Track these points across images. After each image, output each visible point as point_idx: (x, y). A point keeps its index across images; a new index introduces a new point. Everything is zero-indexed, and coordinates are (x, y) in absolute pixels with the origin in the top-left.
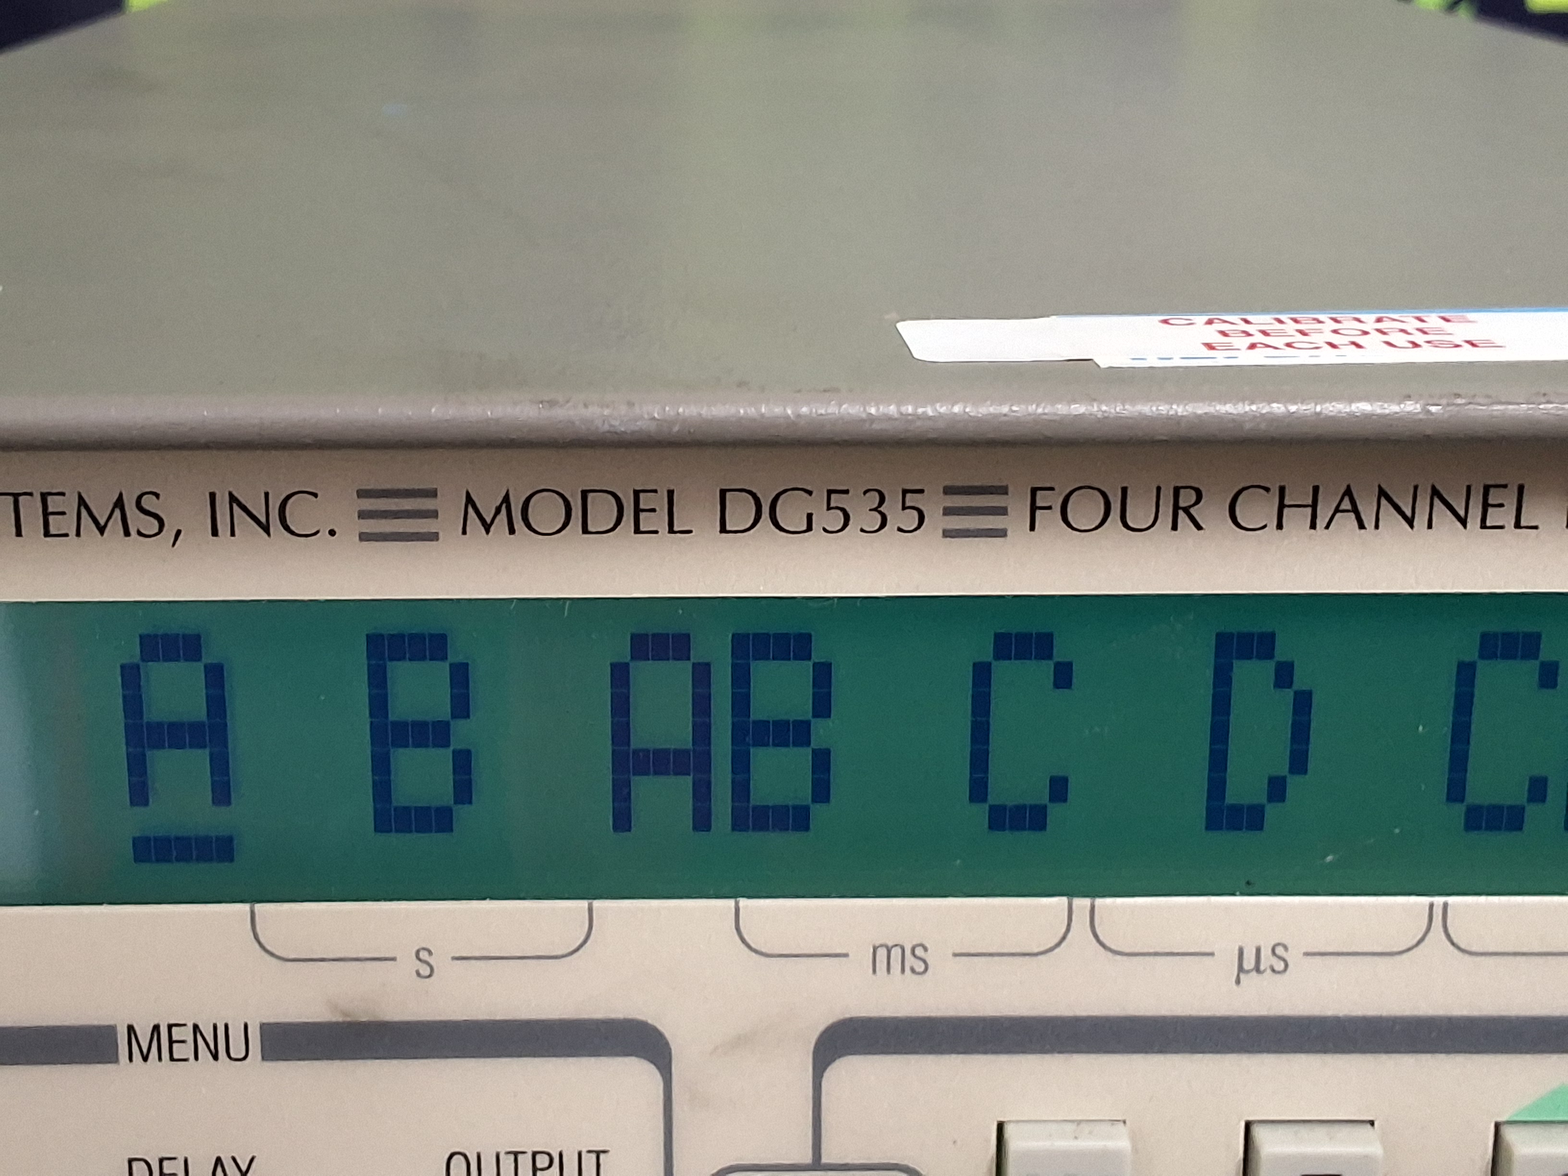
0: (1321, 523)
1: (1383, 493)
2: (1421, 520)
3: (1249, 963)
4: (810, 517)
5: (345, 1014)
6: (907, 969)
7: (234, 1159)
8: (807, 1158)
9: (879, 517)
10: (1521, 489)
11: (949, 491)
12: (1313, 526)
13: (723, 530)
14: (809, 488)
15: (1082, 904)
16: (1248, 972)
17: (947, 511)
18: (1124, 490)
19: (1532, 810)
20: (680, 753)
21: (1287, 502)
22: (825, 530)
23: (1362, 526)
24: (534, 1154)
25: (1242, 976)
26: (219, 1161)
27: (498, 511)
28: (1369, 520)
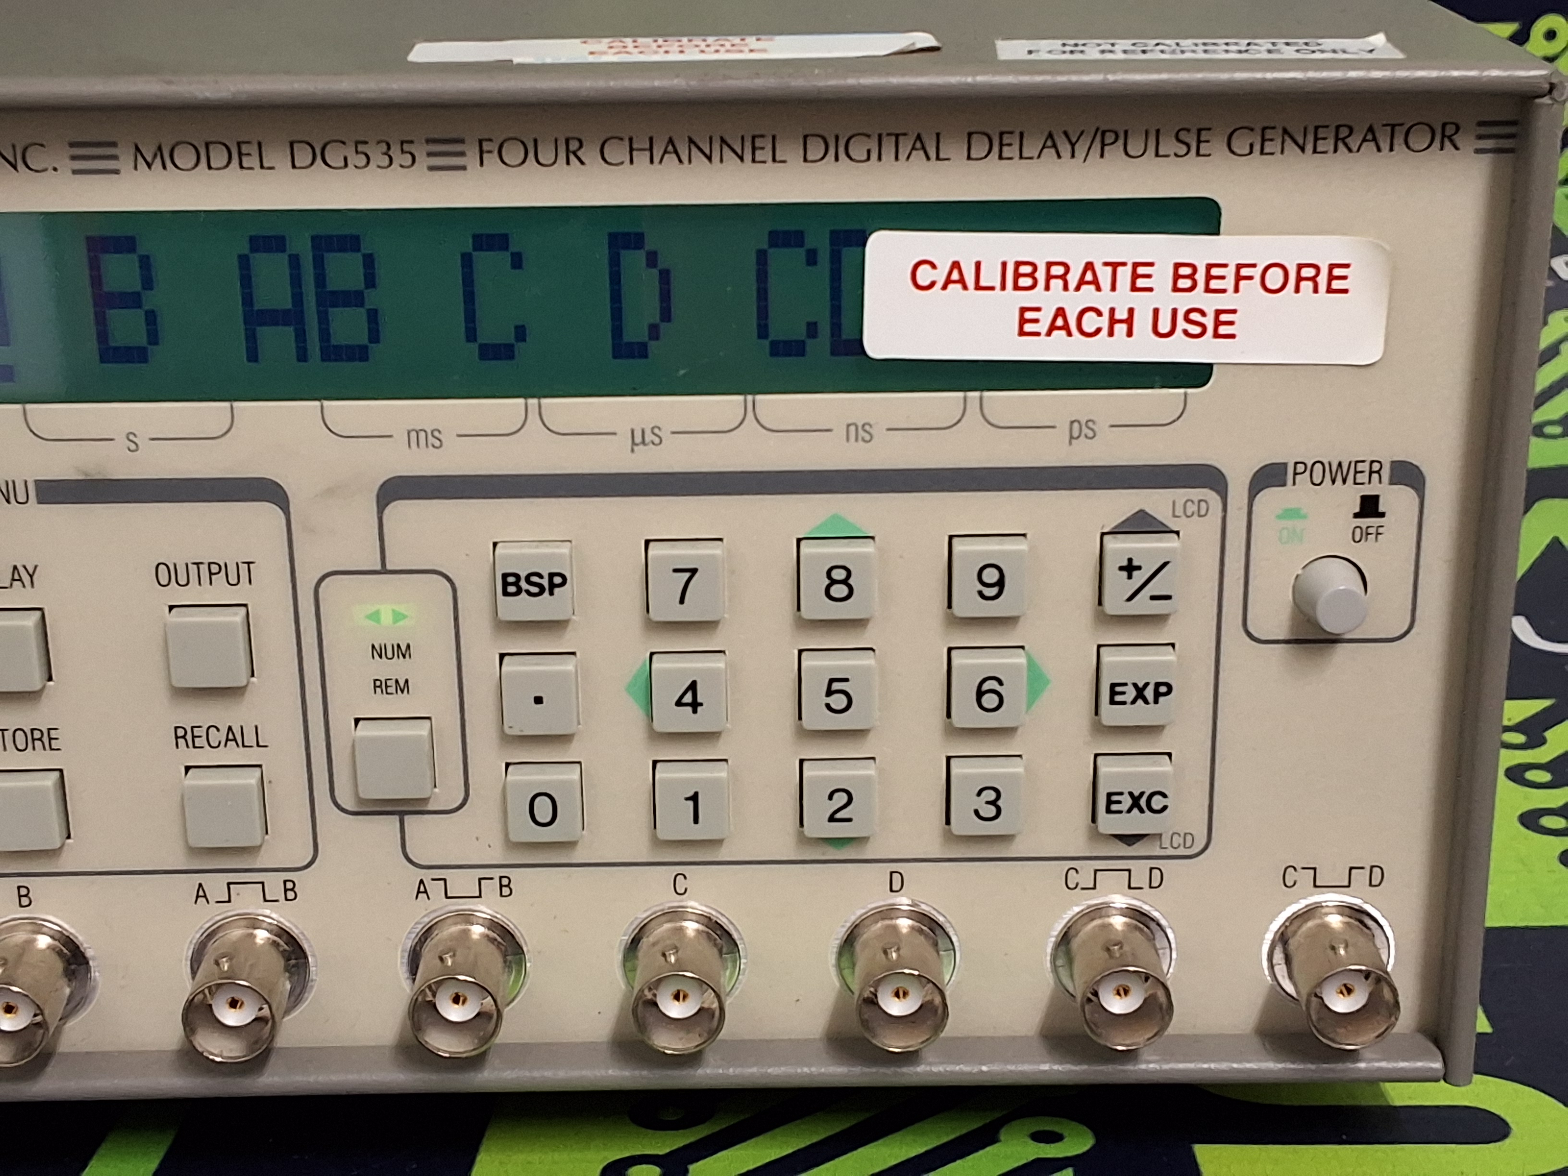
0: (656, 159)
1: (691, 141)
2: (716, 157)
3: (638, 439)
4: (346, 159)
5: (86, 475)
6: (430, 445)
7: (25, 567)
8: (378, 567)
9: (387, 158)
10: (774, 138)
11: (428, 141)
12: (652, 161)
13: (294, 166)
14: (343, 139)
15: (533, 402)
16: (637, 445)
17: (430, 154)
18: (536, 141)
19: (810, 343)
20: (286, 312)
21: (635, 146)
22: (356, 167)
23: (680, 161)
24: (210, 564)
25: (636, 448)
26: (15, 568)
27: (155, 156)
28: (685, 158)
